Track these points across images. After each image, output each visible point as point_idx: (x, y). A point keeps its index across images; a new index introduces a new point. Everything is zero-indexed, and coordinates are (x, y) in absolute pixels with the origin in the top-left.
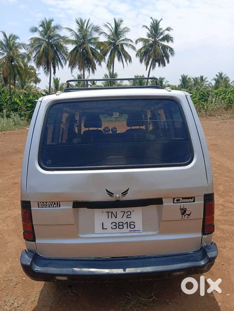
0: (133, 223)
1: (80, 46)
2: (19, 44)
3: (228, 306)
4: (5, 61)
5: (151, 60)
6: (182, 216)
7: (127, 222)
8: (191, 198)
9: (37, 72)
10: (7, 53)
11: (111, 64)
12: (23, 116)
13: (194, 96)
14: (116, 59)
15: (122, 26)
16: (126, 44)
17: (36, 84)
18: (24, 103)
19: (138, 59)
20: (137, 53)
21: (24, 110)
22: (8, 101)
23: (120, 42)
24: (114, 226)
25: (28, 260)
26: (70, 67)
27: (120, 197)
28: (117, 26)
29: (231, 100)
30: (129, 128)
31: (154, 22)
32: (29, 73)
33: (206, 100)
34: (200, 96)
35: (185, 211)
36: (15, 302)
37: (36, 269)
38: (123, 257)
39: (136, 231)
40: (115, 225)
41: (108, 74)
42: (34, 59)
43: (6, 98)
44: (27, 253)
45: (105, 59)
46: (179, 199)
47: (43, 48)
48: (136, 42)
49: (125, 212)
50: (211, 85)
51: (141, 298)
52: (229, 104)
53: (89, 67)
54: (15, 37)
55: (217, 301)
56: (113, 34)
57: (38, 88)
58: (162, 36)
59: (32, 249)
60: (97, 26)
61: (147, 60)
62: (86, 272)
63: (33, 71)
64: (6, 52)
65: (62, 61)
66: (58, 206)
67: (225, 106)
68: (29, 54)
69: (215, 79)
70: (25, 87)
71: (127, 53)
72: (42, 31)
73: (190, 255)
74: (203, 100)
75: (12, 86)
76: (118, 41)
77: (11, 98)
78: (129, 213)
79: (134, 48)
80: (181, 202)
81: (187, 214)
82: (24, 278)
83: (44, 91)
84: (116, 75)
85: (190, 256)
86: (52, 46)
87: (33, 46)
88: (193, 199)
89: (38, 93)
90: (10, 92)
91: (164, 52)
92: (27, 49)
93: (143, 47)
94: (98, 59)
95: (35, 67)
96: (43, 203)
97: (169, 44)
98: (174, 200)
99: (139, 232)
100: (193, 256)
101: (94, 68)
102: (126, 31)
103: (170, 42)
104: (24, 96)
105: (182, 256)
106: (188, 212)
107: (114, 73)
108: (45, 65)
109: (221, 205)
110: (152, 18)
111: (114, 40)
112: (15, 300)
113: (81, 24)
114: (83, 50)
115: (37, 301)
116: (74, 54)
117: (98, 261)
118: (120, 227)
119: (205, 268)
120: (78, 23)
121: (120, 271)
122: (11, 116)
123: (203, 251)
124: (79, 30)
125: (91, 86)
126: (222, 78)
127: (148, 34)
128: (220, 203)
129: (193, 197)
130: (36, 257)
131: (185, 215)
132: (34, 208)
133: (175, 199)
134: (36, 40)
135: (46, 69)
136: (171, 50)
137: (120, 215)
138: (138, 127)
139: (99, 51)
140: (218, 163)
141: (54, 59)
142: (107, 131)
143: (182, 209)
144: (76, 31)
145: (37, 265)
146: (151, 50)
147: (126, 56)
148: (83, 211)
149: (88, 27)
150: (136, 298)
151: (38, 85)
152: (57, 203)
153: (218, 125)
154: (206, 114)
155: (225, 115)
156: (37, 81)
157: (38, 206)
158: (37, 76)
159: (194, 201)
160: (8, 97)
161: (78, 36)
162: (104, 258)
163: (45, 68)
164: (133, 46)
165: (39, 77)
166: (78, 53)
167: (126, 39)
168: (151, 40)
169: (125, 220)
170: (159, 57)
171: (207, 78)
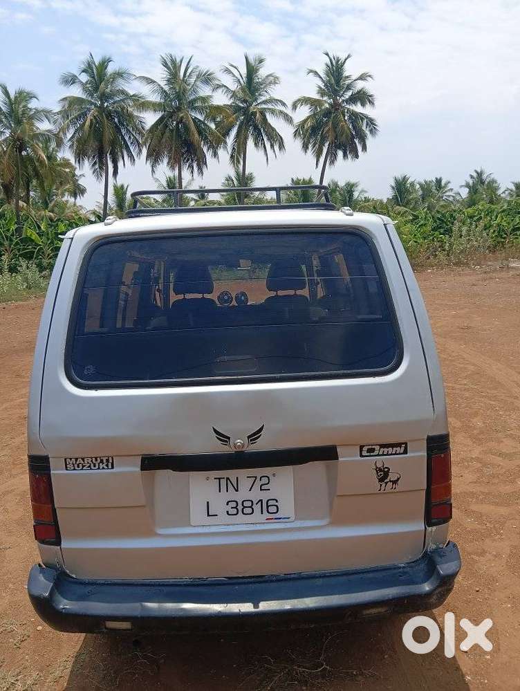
0: (274, 502)
1: (171, 115)
2: (37, 111)
3: (486, 681)
4: (5, 149)
5: (327, 145)
6: (381, 485)
7: (261, 501)
8: (399, 445)
9: (78, 172)
10: (10, 131)
11: (239, 153)
12: (45, 269)
13: (422, 222)
14: (250, 143)
15: (263, 72)
16: (273, 112)
17: (75, 199)
18: (48, 239)
19: (299, 143)
20: (297, 130)
21: (49, 255)
22: (13, 235)
23: (259, 107)
24: (232, 508)
25: (44, 587)
26: (149, 162)
27: (243, 445)
28: (251, 71)
29: (503, 231)
30: (273, 294)
31: (332, 63)
32: (60, 175)
33: (449, 232)
34: (435, 221)
35: (386, 474)
36: (17, 680)
37: (61, 607)
38: (253, 577)
39: (280, 518)
40: (236, 508)
41: (233, 174)
42: (70, 143)
43: (8, 230)
44: (42, 571)
45: (226, 143)
46: (373, 447)
47: (91, 120)
48: (295, 107)
49: (256, 477)
50: (458, 198)
51: (296, 667)
52: (499, 239)
53: (192, 161)
54: (28, 96)
55: (464, 673)
56: (242, 89)
57: (80, 206)
58: (349, 93)
59: (54, 560)
60: (207, 71)
61: (317, 146)
62: (171, 610)
63: (67, 170)
64: (8, 128)
65: (132, 149)
66: (110, 467)
67: (490, 242)
68: (59, 132)
69: (467, 185)
70: (51, 205)
71: (273, 129)
72: (87, 82)
73: (401, 570)
74: (442, 231)
75: (21, 203)
76: (254, 104)
77: (19, 230)
78: (265, 480)
79: (288, 119)
80: (378, 455)
81: (390, 481)
82: (40, 628)
83: (94, 213)
84: (251, 178)
85: (400, 572)
86: (109, 115)
87: (68, 116)
88: (403, 447)
89: (80, 218)
90: (18, 216)
91: (354, 127)
92: (55, 122)
93: (308, 118)
94: (211, 143)
95: (72, 161)
96: (76, 459)
97: (367, 110)
98: (361, 451)
99: (287, 520)
100: (405, 573)
101: (202, 163)
102: (270, 83)
103: (368, 105)
104: (49, 224)
105: (384, 573)
106: (392, 477)
107: (247, 173)
108: (94, 157)
109: (478, 460)
110: (327, 54)
111: (245, 101)
112: (18, 675)
113: (172, 66)
114: (177, 124)
115: (67, 678)
116: (158, 133)
117: (198, 585)
118: (246, 510)
119: (433, 600)
120: (165, 65)
121: (247, 607)
122: (19, 268)
123: (429, 562)
124: (169, 81)
125: (196, 201)
126: (482, 182)
127: (320, 88)
128: (474, 457)
129: (403, 444)
130: (62, 580)
131: (386, 483)
132: (57, 472)
133: (365, 449)
134: (73, 102)
135: (97, 166)
136: (371, 122)
137: (245, 484)
138: (291, 292)
139: (213, 126)
140: (472, 368)
141: (113, 143)
142: (226, 301)
143: (380, 470)
144: (163, 84)
145: (64, 598)
146: (327, 123)
147: (272, 137)
148: (165, 477)
149: (188, 74)
150: (286, 668)
151: (80, 201)
152: (108, 461)
153: (474, 285)
154: (450, 261)
155: (490, 263)
156: (78, 191)
157: (66, 467)
158: (77, 180)
159: (405, 452)
160: (13, 227)
161: (166, 93)
162: (212, 581)
163: (95, 163)
164: (287, 115)
165: (81, 182)
166: (167, 130)
167: (271, 101)
168: (327, 102)
169: (256, 495)
170: (343, 139)
171: (449, 182)
